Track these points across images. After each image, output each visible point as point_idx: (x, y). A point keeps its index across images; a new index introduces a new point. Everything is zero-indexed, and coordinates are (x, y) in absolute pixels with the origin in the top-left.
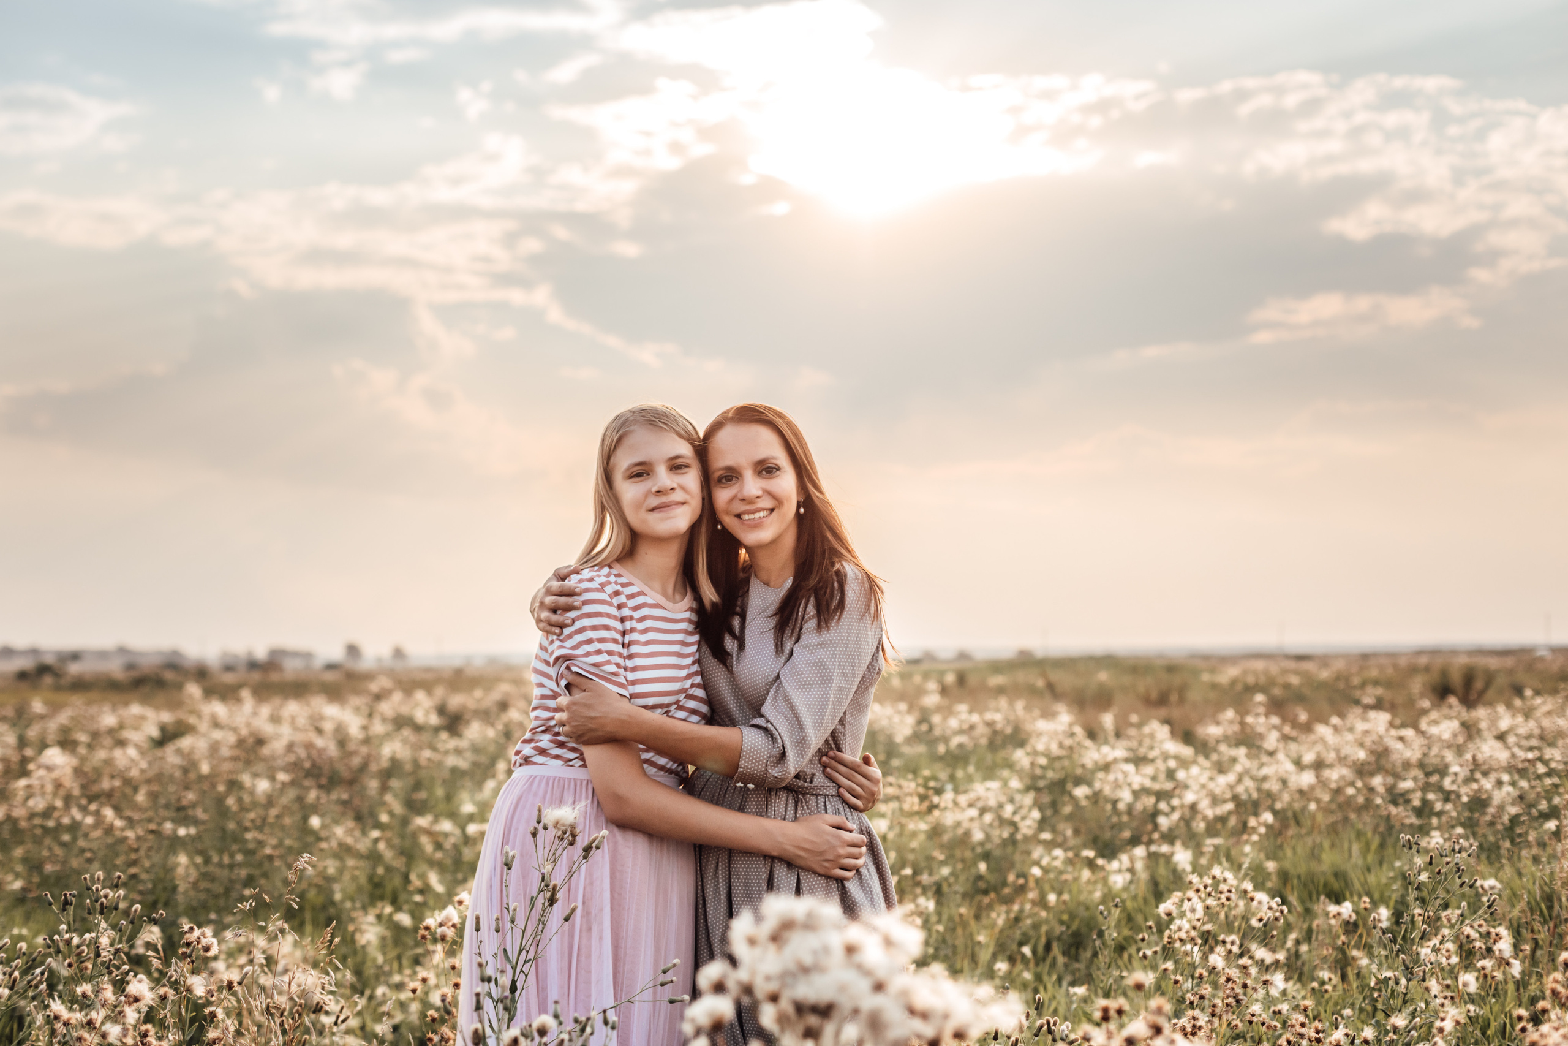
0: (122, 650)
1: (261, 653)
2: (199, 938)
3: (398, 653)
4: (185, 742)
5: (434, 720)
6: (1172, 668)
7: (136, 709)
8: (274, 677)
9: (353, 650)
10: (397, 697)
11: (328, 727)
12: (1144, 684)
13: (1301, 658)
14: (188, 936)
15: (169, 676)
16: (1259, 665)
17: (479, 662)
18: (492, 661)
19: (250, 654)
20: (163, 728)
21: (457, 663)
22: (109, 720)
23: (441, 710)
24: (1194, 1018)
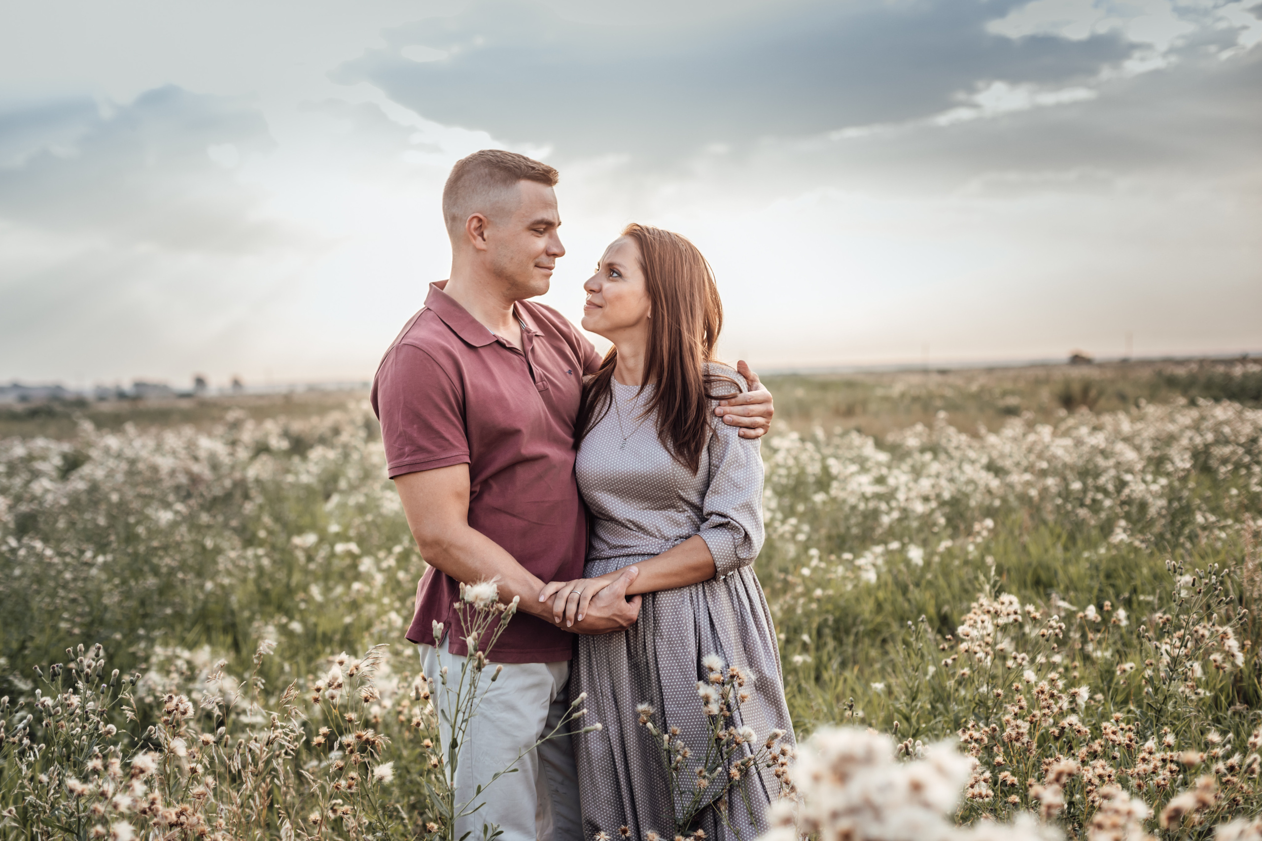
0: (16, 386)
1: (127, 385)
2: (177, 705)
3: (236, 383)
4: (86, 469)
5: (285, 444)
6: (850, 384)
7: (40, 443)
8: (141, 406)
9: (200, 382)
10: (250, 425)
11: (202, 454)
12: (833, 398)
13: (943, 372)
14: (168, 705)
15: (58, 408)
16: (916, 379)
17: (300, 389)
18: (312, 389)
19: (118, 387)
20: (65, 457)
21: (284, 390)
22: (19, 451)
23: (286, 434)
24: (1018, 727)
